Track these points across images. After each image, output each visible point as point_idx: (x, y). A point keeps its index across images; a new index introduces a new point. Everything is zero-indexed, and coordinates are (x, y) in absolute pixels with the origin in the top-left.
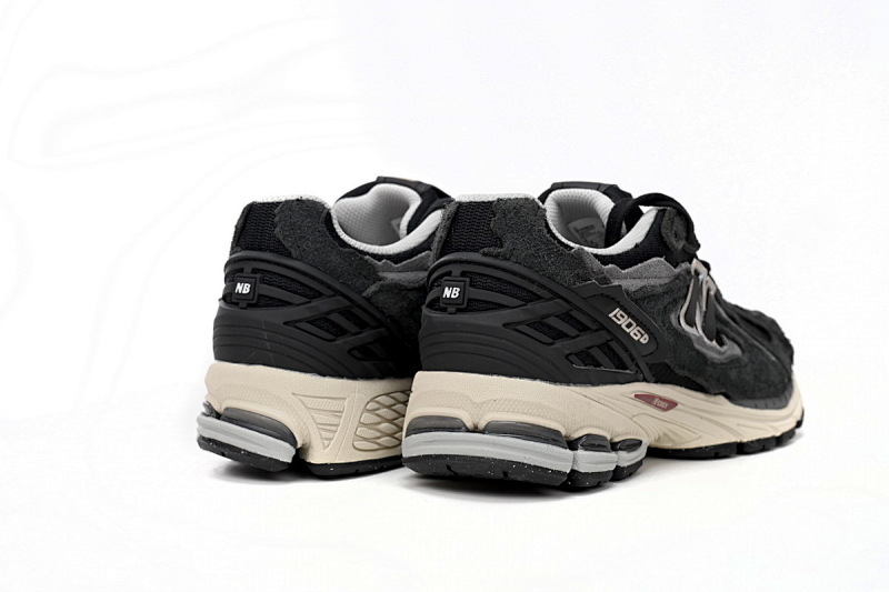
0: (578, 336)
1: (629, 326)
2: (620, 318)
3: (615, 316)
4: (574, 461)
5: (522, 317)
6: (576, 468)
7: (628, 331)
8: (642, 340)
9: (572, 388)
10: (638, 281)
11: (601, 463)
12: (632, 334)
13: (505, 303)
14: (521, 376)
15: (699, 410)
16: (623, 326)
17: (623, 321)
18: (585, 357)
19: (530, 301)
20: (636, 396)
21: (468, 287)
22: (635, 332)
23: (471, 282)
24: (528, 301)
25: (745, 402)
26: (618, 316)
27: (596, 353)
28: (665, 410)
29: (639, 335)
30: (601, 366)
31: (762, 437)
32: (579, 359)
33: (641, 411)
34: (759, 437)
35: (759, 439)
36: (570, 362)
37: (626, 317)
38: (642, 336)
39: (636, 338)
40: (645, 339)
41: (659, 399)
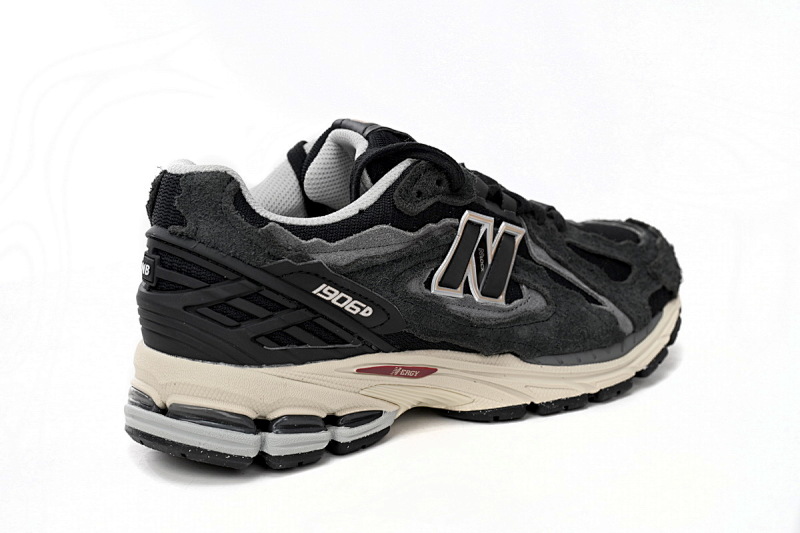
0: (269, 317)
1: (342, 300)
2: (327, 293)
3: (321, 292)
4: (263, 442)
5: (203, 300)
6: (265, 451)
7: (341, 306)
8: (363, 314)
9: (266, 370)
10: (353, 252)
11: (297, 445)
12: (347, 308)
13: (187, 284)
14: (204, 359)
15: (473, 373)
16: (334, 302)
17: (334, 296)
18: (279, 337)
19: (215, 282)
20: (358, 371)
21: (158, 267)
22: (351, 305)
23: (161, 260)
24: (210, 283)
25: (541, 359)
26: (325, 291)
27: (295, 332)
28: (419, 376)
29: (358, 309)
30: (305, 344)
31: (564, 397)
32: (272, 340)
33: (374, 383)
34: (559, 398)
35: (559, 400)
36: (259, 344)
37: (337, 292)
38: (362, 309)
39: (354, 313)
40: (368, 312)
41: (403, 368)
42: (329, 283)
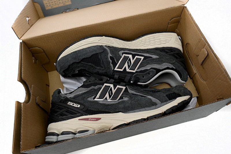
1: (73, 104)
2: (70, 103)
7: (73, 106)
8: (78, 106)
12: (75, 106)
16: (72, 105)
20: (79, 120)
22: (75, 105)
28: (96, 121)
29: (77, 106)
30: (67, 115)
31: (135, 120)
32: (61, 115)
33: (85, 122)
34: (134, 120)
35: (134, 121)
36: (58, 116)
37: (72, 103)
38: (78, 105)
39: (76, 107)
40: (79, 106)
41: (91, 118)
42: (70, 101)
